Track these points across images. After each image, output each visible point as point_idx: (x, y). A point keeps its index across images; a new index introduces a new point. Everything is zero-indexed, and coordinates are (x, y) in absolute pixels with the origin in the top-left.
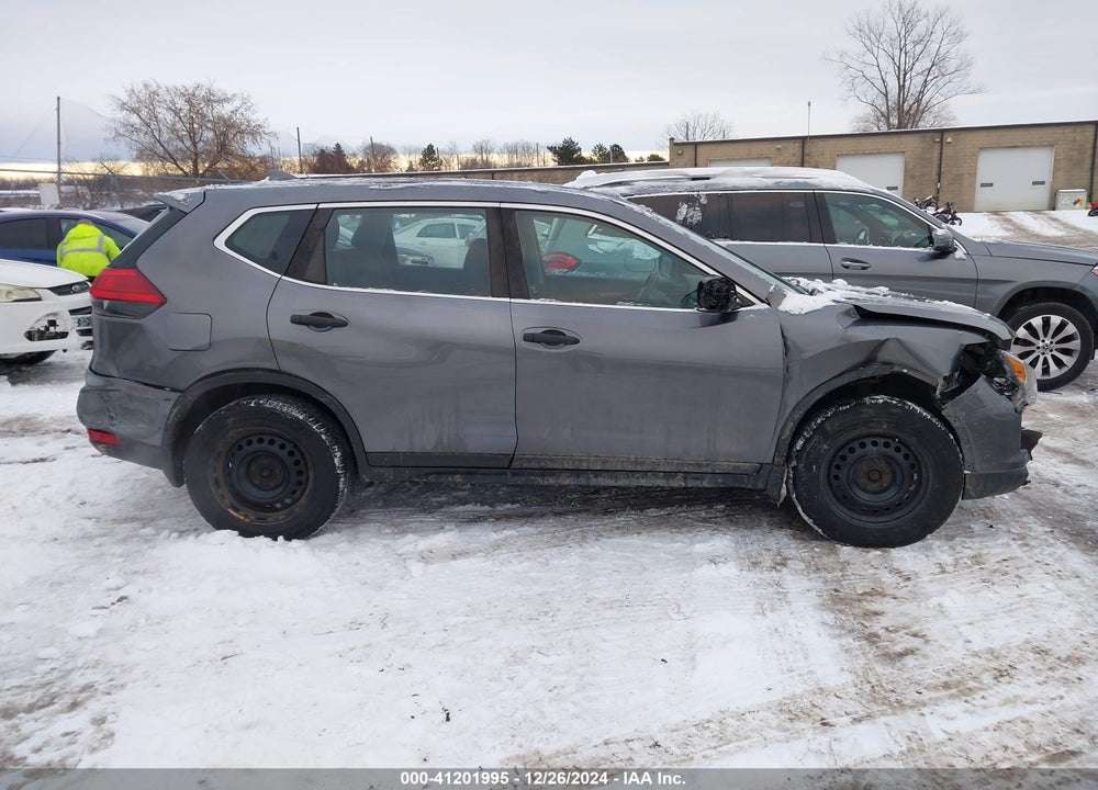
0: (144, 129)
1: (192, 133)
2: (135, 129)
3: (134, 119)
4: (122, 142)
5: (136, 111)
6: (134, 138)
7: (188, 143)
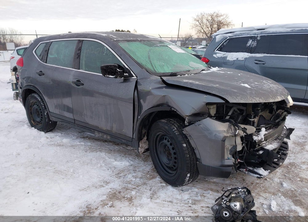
0: (200, 25)
1: (212, 25)
2: (197, 26)
3: (198, 23)
4: (194, 29)
5: (198, 21)
6: (197, 28)
7: (210, 29)
